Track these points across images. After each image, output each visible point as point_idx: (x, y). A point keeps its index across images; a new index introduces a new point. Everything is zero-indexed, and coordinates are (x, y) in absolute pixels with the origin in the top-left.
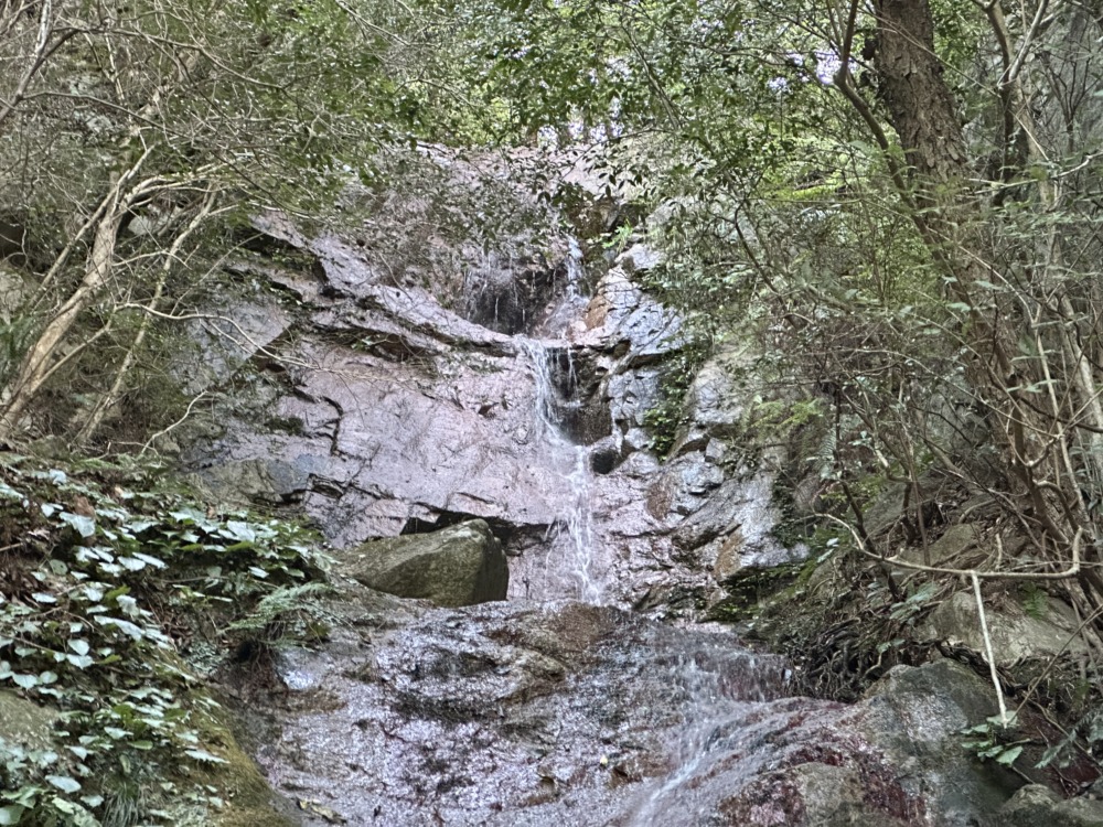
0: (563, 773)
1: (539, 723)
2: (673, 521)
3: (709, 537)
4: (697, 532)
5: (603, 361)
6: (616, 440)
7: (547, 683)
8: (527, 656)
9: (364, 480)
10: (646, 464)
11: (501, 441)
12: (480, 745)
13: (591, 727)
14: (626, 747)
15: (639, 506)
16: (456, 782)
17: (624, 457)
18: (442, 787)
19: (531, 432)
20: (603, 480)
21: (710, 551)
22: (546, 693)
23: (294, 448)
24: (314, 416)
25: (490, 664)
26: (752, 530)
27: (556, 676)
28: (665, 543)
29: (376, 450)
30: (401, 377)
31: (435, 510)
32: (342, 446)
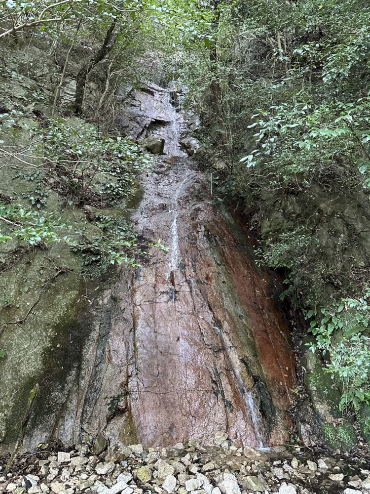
0: (171, 181)
1: (168, 174)
2: (187, 121)
3: (192, 124)
4: (190, 123)
5: (178, 94)
6: (179, 107)
7: (169, 168)
8: (167, 165)
9: (145, 115)
10: (184, 112)
11: (164, 107)
12: (162, 177)
13: (174, 174)
14: (178, 177)
15: (182, 118)
16: (159, 182)
17: (180, 110)
18: (158, 183)
19: (168, 106)
20: (177, 114)
21: (192, 126)
22: (169, 170)
23: (135, 109)
24: (137, 103)
25: (163, 166)
26: (197, 124)
27: (170, 167)
28: (186, 124)
29: (146, 109)
30: (150, 96)
31: (154, 119)
32: (142, 109)
